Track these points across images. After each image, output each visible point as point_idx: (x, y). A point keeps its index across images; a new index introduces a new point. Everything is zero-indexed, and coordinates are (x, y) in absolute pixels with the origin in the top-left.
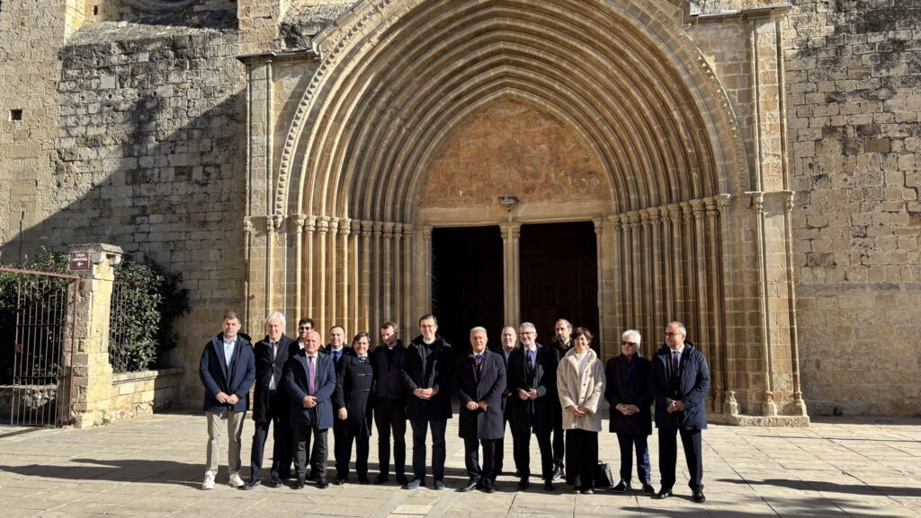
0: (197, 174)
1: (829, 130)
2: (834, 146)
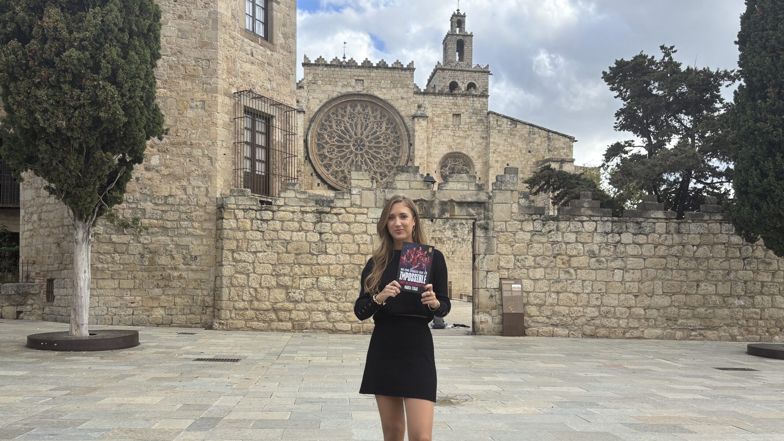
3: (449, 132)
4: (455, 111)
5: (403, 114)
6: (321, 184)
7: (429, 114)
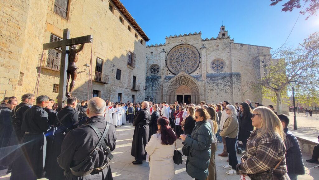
0: (157, 90)
1: (209, 89)
2: (209, 90)
3: (215, 52)
4: (216, 45)
5: (197, 48)
6: (170, 73)
7: (207, 46)
